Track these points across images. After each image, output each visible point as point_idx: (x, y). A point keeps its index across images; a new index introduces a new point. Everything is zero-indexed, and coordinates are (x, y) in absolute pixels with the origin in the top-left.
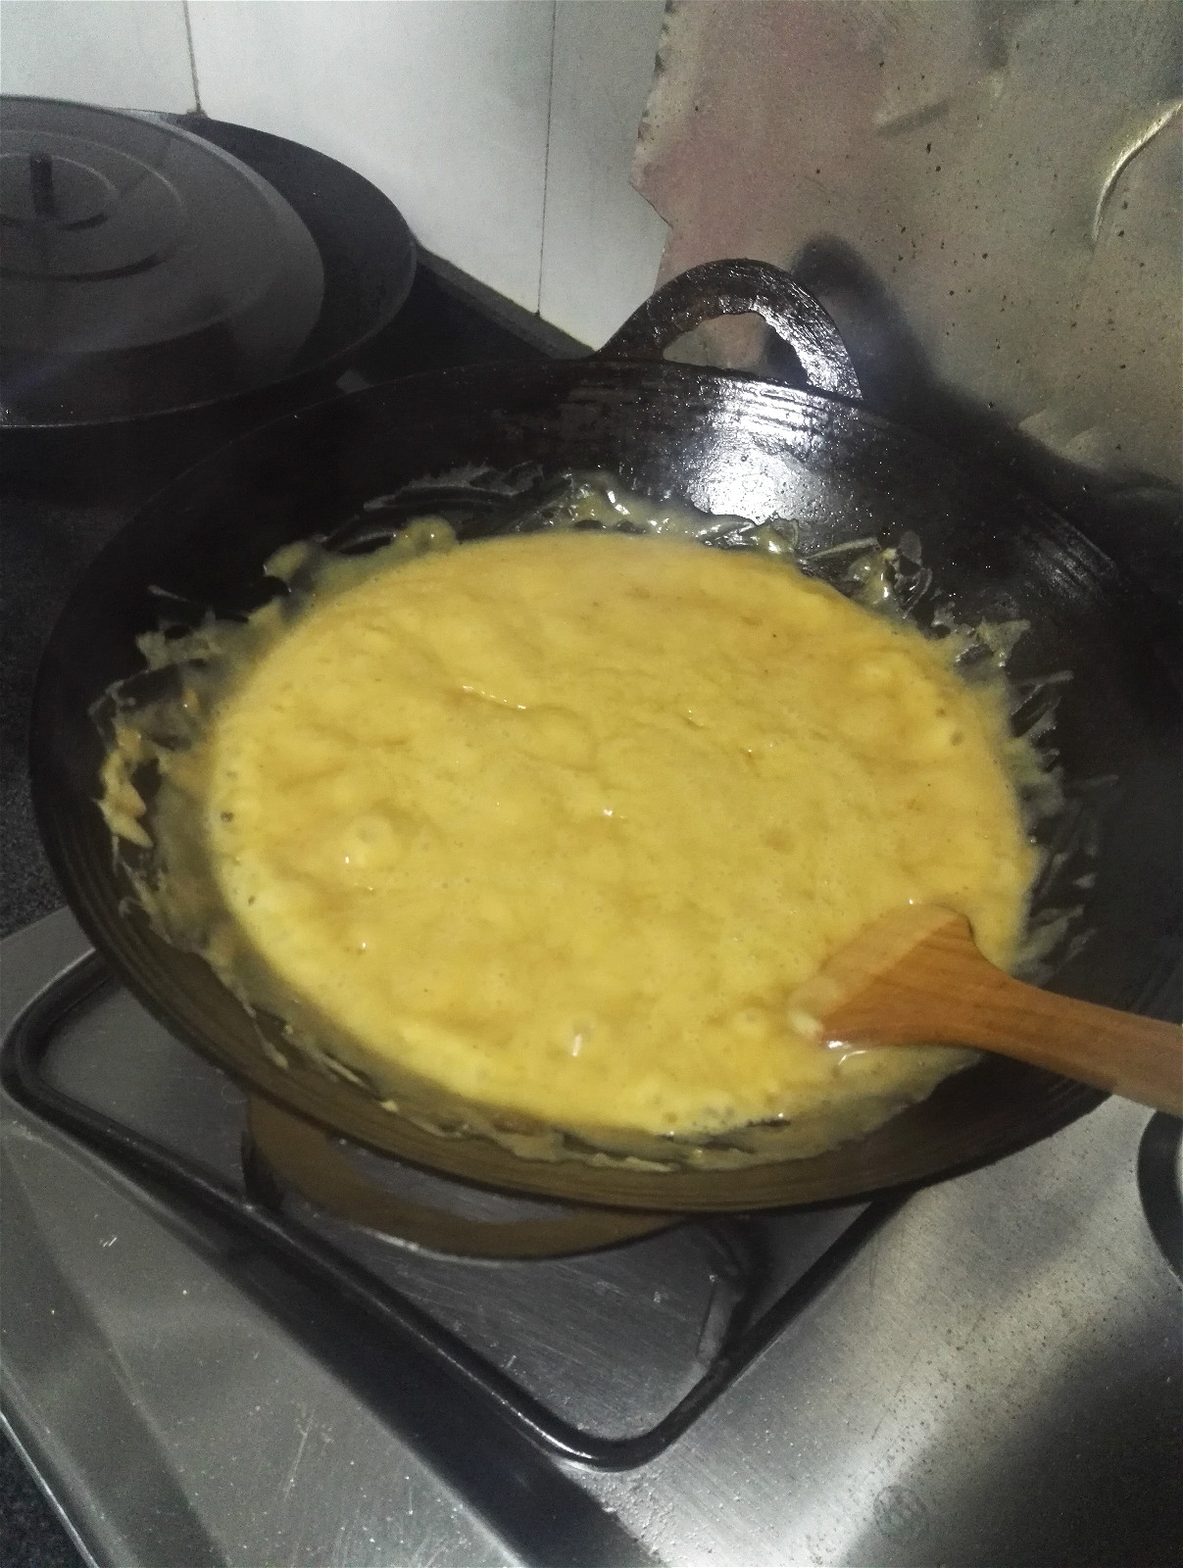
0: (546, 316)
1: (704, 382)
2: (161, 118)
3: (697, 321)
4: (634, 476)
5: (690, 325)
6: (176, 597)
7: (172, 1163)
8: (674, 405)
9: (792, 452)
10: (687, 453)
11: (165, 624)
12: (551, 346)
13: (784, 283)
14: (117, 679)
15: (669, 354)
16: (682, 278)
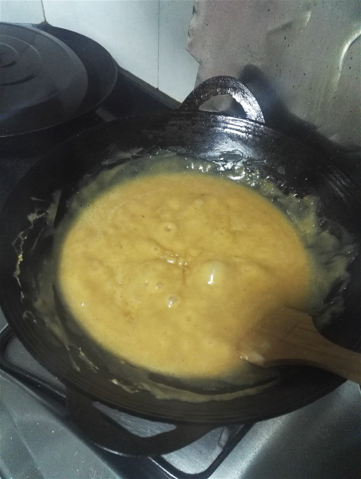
0: (160, 89)
1: (212, 117)
2: (33, 26)
3: (210, 97)
4: (190, 149)
5: (208, 98)
6: (40, 200)
7: (48, 386)
8: (203, 125)
9: (242, 141)
10: (207, 141)
11: (37, 210)
12: (162, 100)
13: (238, 84)
14: (21, 231)
15: (201, 108)
16: (204, 83)
